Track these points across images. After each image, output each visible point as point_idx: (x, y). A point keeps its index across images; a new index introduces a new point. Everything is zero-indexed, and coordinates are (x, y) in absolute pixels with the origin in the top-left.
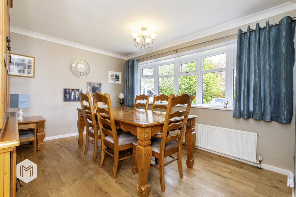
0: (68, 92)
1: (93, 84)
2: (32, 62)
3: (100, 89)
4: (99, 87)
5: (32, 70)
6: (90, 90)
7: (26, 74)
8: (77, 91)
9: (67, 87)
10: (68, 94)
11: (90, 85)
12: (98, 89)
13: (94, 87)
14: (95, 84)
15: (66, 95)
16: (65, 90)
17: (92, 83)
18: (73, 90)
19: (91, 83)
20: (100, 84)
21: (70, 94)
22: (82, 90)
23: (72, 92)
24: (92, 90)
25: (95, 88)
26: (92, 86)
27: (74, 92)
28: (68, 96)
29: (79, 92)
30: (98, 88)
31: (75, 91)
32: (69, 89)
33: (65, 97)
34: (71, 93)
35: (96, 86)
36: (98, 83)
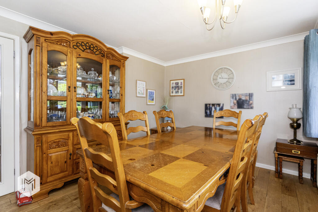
0: (208, 107)
1: (239, 96)
2: (183, 83)
3: (251, 102)
4: (248, 99)
5: (183, 90)
6: (235, 104)
7: (179, 94)
8: (218, 106)
9: (208, 102)
10: (208, 109)
11: (234, 97)
12: (248, 102)
13: (240, 99)
14: (242, 95)
15: (207, 111)
16: (206, 105)
17: (238, 94)
18: (213, 105)
19: (235, 95)
20: (251, 95)
21: (210, 110)
22: (223, 105)
23: (212, 107)
24: (236, 104)
25: (242, 101)
26: (237, 99)
27: (214, 107)
28: (208, 111)
29: (220, 107)
30: (246, 100)
31: (216, 106)
32: (210, 104)
33: (206, 113)
34: (212, 109)
35: (243, 98)
36: (247, 94)
